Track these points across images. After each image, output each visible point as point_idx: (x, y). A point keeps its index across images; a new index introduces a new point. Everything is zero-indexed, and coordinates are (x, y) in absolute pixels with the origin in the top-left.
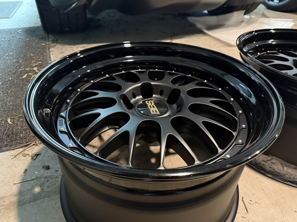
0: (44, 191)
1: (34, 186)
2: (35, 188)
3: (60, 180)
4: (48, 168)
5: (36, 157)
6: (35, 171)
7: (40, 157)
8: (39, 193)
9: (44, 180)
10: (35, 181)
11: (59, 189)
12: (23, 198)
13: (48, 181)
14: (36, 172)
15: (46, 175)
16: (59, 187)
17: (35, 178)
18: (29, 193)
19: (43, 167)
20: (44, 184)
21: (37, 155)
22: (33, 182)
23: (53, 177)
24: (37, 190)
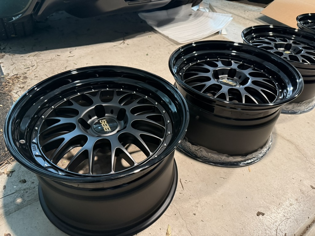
0: (25, 201)
1: (16, 198)
2: (17, 199)
3: (37, 190)
4: (24, 181)
5: (11, 174)
6: (13, 186)
7: (14, 173)
8: (22, 203)
9: (23, 192)
10: (15, 194)
11: (38, 197)
12: (8, 209)
13: (27, 192)
14: (15, 187)
15: (24, 187)
16: (38, 195)
17: (15, 191)
18: (12, 205)
19: (20, 181)
20: (24, 195)
21: (12, 172)
22: (13, 195)
23: (30, 188)
24: (19, 201)
